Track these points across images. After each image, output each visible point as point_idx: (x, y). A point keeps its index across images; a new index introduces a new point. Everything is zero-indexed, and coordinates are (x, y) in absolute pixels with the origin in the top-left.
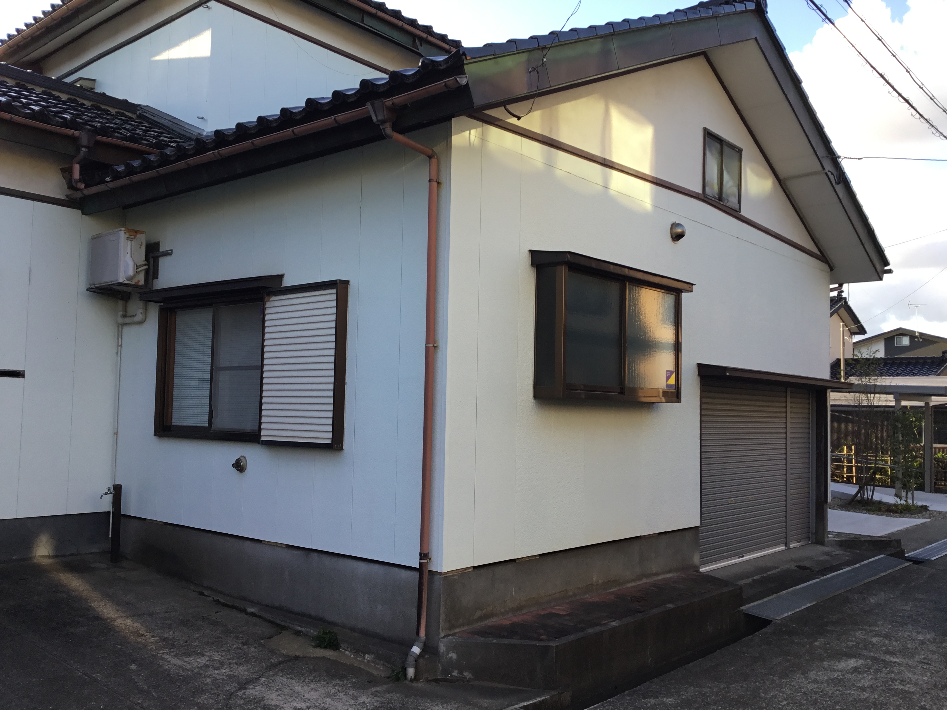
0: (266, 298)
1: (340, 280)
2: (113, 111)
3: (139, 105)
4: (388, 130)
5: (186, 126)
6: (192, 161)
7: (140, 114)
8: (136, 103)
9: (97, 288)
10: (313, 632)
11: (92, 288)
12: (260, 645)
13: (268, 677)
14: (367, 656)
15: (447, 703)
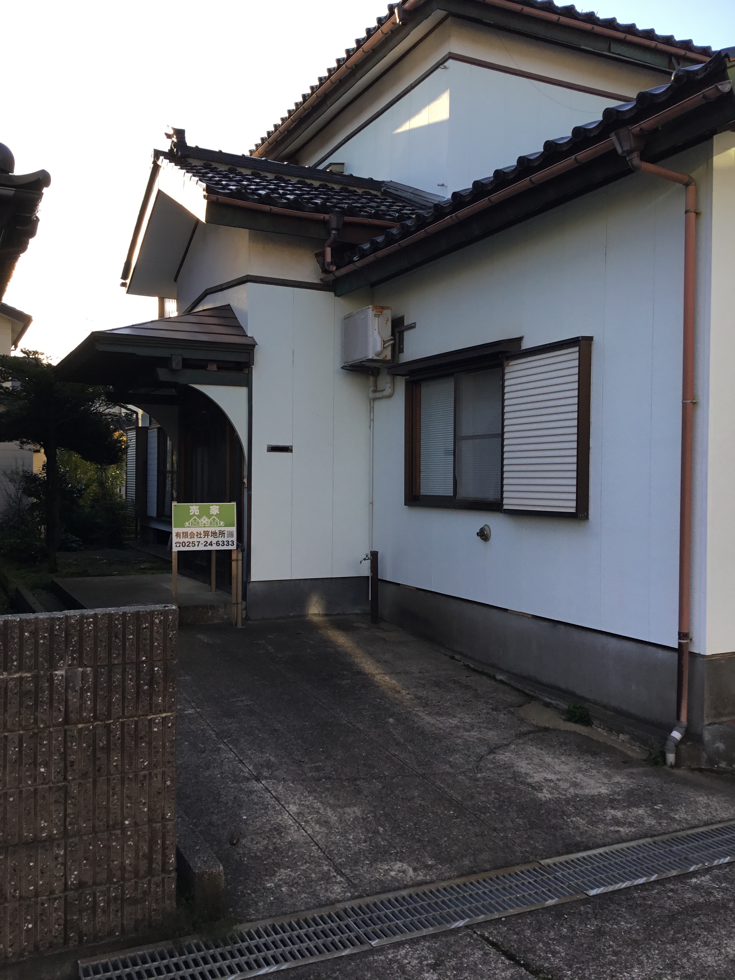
0: (505, 363)
1: (582, 337)
2: (360, 191)
3: (383, 182)
4: (635, 160)
5: (427, 196)
6: (431, 229)
7: (384, 190)
8: (380, 180)
9: (351, 366)
10: (564, 706)
11: (346, 366)
12: (510, 712)
13: (517, 745)
14: (621, 736)
15: (713, 795)
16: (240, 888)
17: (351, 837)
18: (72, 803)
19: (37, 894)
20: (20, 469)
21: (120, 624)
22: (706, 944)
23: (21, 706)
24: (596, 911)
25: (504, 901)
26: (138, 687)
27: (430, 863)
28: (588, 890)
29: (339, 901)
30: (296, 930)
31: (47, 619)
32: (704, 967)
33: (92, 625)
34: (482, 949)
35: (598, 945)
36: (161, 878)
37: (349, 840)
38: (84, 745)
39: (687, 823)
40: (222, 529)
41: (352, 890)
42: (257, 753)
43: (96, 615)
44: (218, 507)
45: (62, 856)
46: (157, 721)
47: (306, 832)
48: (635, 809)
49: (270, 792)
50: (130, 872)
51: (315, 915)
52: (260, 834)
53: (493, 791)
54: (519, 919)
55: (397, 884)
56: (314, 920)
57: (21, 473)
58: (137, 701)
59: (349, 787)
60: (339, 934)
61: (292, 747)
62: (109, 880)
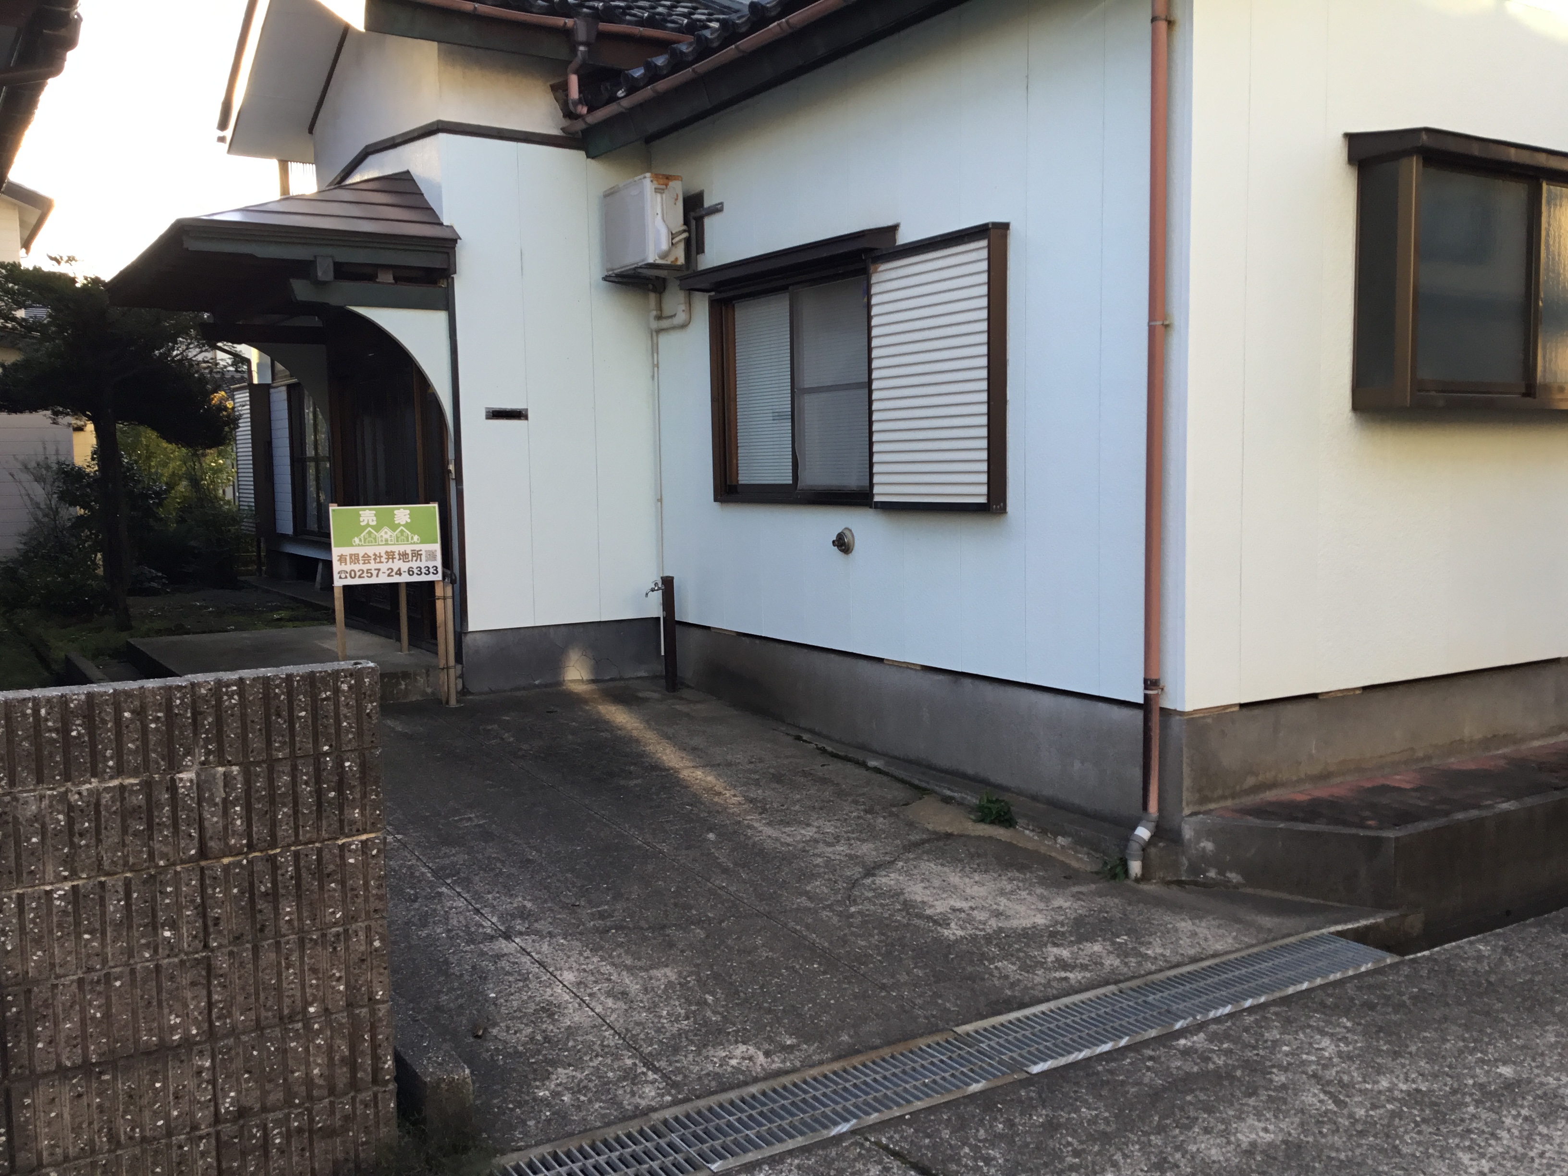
0: (872, 268)
1: (993, 224)
6: (747, 43)
9: (617, 276)
10: (973, 800)
11: (610, 276)
12: (892, 814)
13: (907, 861)
14: (1060, 839)
15: (1201, 918)
16: (495, 1101)
17: (665, 1013)
18: (220, 984)
19: (169, 1133)
20: (53, 460)
21: (283, 693)
22: (1207, 1131)
23: (125, 830)
24: (1044, 1096)
25: (906, 1090)
26: (319, 794)
27: (789, 1042)
28: (1028, 1066)
29: (654, 1110)
30: (592, 1157)
31: (160, 688)
32: (1207, 1164)
33: (236, 697)
34: (880, 1162)
35: (1051, 1143)
36: (370, 1093)
37: (661, 1017)
38: (235, 891)
39: (1166, 961)
40: (417, 547)
41: (673, 1092)
42: (503, 898)
43: (241, 680)
44: (408, 512)
45: (208, 1069)
46: (353, 847)
47: (593, 1010)
48: (1089, 945)
49: (529, 954)
50: (320, 1087)
51: (620, 1133)
52: (520, 1018)
53: (876, 931)
54: (930, 1115)
55: (741, 1077)
56: (618, 1139)
57: (55, 467)
58: (319, 818)
59: (655, 938)
60: (658, 1159)
61: (558, 884)
62: (288, 1103)
